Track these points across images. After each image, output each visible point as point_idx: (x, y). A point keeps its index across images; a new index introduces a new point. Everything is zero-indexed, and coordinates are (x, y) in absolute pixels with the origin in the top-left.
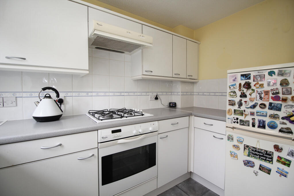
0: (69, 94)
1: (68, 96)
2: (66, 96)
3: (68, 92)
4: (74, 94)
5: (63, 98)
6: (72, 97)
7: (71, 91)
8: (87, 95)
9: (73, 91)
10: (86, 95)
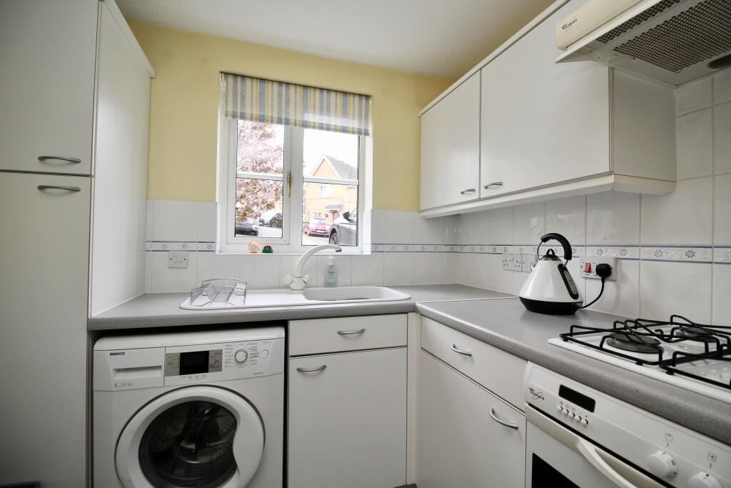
0: (630, 253)
1: (627, 256)
2: (620, 256)
3: (626, 246)
4: (645, 253)
5: (611, 264)
6: (637, 262)
7: (637, 243)
8: (690, 259)
9: (643, 242)
10: (686, 258)
